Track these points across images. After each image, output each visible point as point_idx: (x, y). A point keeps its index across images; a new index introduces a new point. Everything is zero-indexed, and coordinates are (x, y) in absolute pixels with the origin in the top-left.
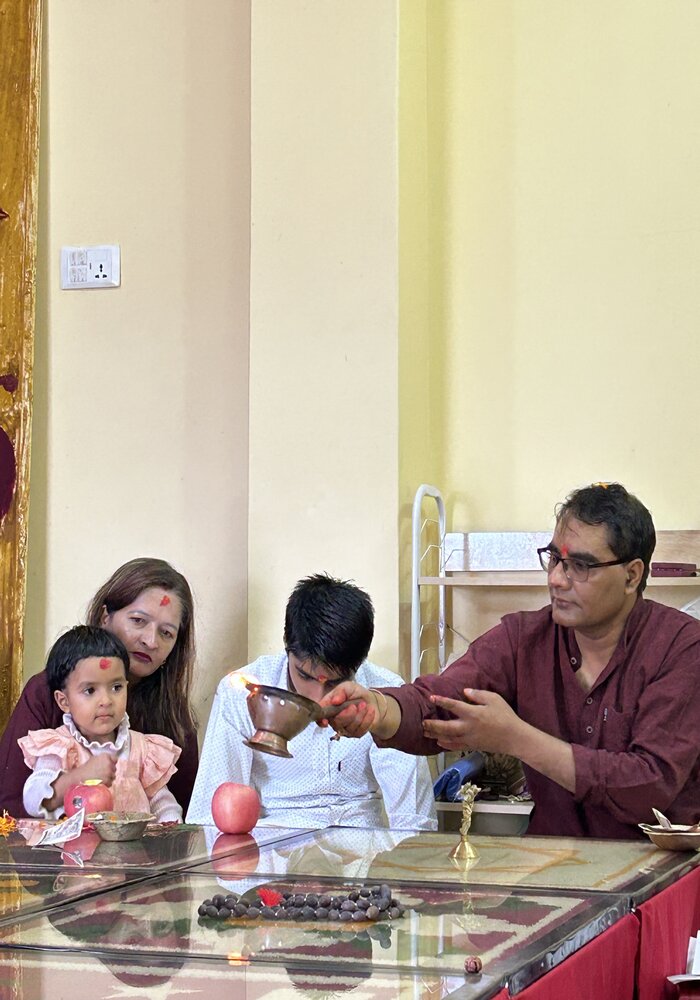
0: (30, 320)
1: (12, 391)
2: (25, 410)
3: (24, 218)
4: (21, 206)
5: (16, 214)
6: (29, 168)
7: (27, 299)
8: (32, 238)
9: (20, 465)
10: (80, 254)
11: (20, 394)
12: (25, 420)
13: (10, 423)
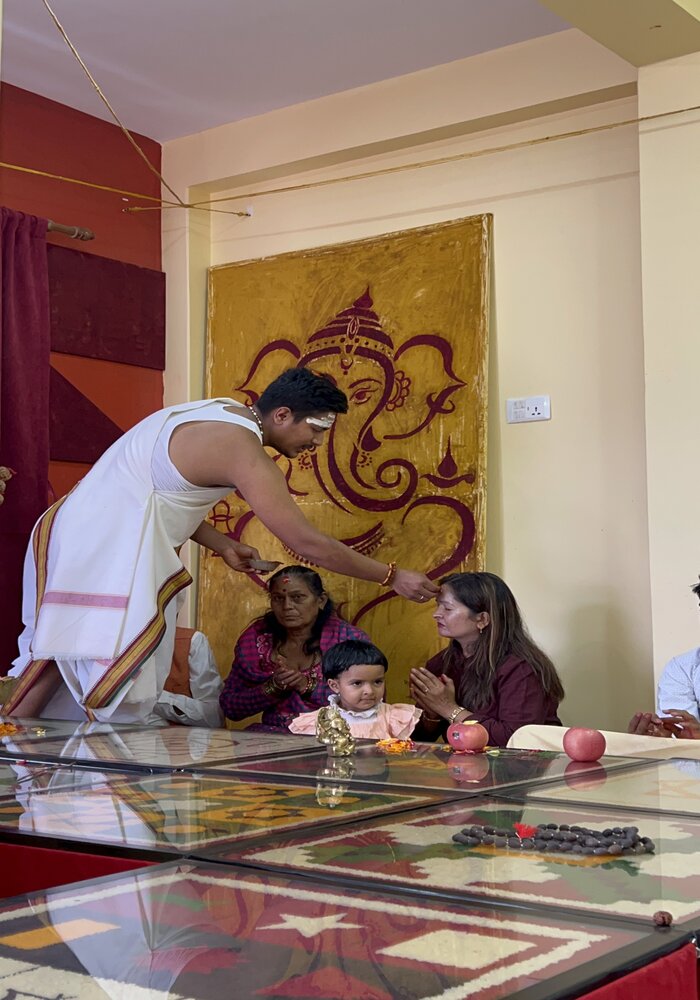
0: (485, 443)
1: (471, 483)
2: (481, 494)
3: (478, 384)
4: (476, 378)
5: (472, 384)
6: (481, 356)
7: (481, 430)
8: (484, 395)
9: (478, 525)
10: (520, 402)
11: (477, 484)
12: (481, 499)
13: (470, 502)
